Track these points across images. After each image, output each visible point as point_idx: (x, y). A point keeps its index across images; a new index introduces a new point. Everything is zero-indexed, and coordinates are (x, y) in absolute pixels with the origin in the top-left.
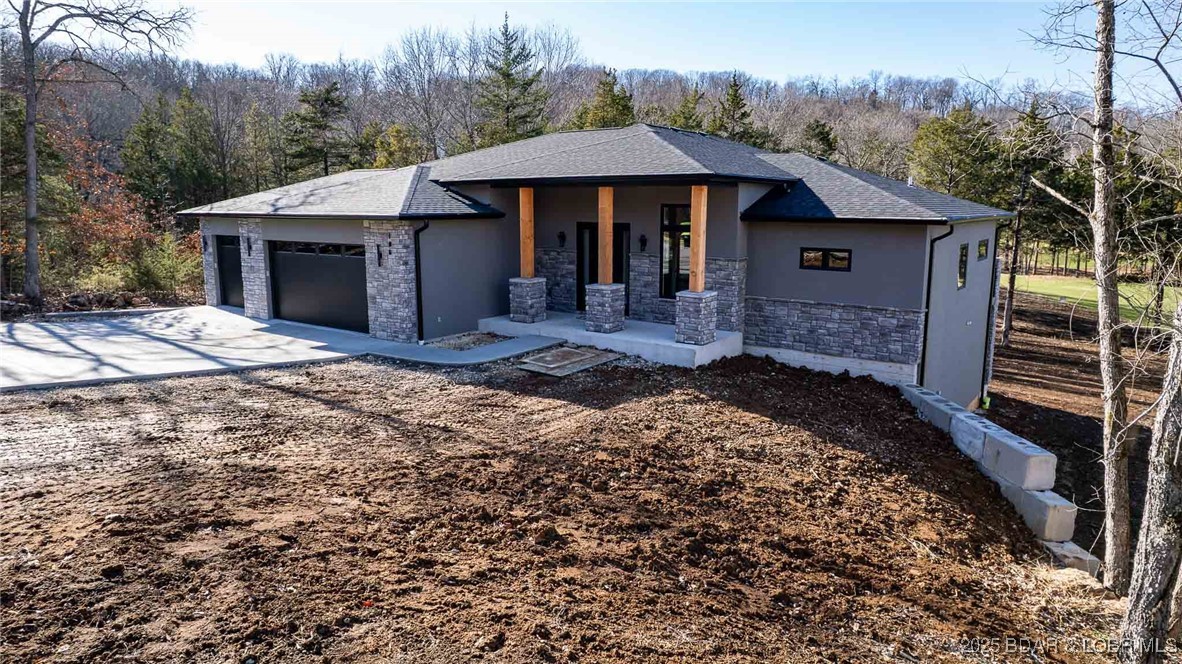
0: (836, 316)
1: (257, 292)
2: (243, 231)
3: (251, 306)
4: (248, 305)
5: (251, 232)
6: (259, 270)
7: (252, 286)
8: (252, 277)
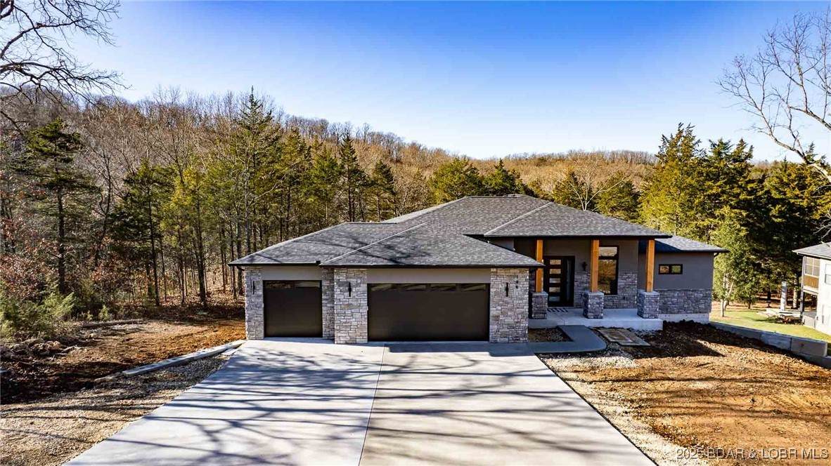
0: (676, 295)
1: (355, 323)
2: (340, 277)
3: (344, 335)
4: (339, 335)
5: (351, 278)
6: (360, 306)
7: (349, 319)
8: (349, 312)
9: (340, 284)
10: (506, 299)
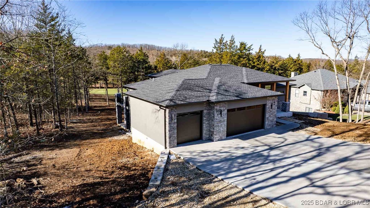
1: (222, 130)
2: (217, 107)
3: (217, 136)
4: (216, 137)
5: (221, 107)
6: (224, 121)
7: (220, 128)
8: (220, 125)
9: (217, 111)
10: (271, 110)
